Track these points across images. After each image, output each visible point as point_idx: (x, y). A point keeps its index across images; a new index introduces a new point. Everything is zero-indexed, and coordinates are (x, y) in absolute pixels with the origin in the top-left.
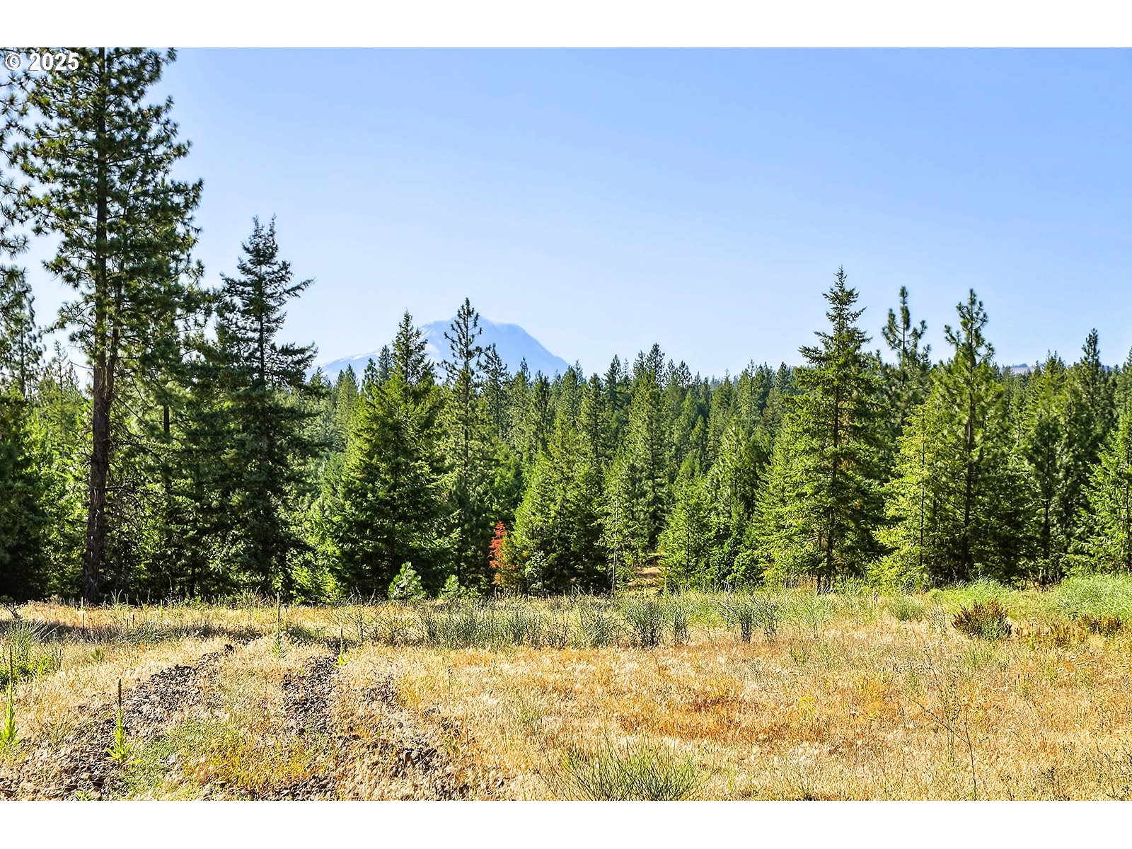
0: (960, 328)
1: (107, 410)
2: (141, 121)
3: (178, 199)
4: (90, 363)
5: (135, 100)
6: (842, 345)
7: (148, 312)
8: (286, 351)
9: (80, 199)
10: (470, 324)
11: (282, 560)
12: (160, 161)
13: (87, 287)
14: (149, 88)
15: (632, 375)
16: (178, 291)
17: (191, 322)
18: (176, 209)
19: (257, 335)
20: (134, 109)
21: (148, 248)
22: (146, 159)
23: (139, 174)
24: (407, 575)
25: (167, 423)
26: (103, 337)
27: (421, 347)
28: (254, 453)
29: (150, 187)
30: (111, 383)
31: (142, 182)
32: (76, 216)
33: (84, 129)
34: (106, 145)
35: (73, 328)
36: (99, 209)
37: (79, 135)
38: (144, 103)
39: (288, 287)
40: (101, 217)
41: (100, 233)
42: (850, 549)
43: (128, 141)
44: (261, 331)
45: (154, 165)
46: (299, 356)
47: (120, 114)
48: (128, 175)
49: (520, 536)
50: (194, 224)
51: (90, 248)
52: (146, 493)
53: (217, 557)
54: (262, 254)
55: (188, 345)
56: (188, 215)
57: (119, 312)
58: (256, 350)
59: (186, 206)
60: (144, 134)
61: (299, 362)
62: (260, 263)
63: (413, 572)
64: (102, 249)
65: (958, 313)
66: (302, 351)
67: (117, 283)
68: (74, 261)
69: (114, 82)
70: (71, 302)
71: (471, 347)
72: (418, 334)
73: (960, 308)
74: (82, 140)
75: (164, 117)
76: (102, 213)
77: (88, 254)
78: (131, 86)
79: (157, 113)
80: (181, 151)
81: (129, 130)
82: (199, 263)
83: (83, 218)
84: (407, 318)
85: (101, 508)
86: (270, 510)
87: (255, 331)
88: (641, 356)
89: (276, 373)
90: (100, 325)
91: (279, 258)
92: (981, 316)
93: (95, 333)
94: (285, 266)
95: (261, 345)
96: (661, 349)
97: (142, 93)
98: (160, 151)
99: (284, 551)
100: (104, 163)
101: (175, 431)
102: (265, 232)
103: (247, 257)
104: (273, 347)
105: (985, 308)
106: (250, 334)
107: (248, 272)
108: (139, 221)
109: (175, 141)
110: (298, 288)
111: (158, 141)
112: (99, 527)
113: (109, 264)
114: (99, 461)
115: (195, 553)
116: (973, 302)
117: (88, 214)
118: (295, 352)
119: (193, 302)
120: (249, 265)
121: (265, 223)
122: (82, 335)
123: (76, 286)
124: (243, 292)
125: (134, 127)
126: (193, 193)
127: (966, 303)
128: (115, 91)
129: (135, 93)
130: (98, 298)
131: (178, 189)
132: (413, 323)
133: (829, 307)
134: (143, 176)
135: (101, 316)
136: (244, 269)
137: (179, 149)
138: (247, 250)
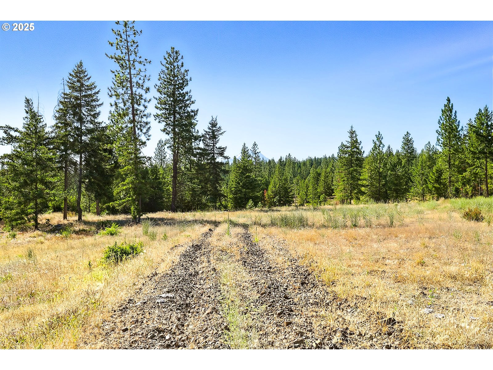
0: (376, 140)
1: (177, 164)
2: (183, 95)
3: (193, 114)
4: (172, 154)
5: (182, 90)
6: (352, 144)
7: (186, 141)
8: (220, 148)
9: (169, 114)
10: (256, 147)
11: (220, 199)
12: (188, 105)
13: (171, 135)
14: (185, 88)
15: (284, 160)
16: (193, 135)
17: (196, 144)
18: (192, 116)
19: (212, 145)
20: (182, 92)
21: (186, 125)
22: (185, 104)
23: (183, 108)
24: (250, 203)
25: (191, 168)
26: (175, 147)
27: (248, 151)
28: (212, 173)
29: (186, 111)
30: (177, 158)
31: (184, 110)
32: (168, 118)
33: (169, 98)
34: (175, 101)
35: (168, 145)
36: (174, 117)
37: (169, 99)
38: (184, 91)
39: (220, 133)
40: (174, 118)
41: (174, 122)
42: (356, 193)
43: (180, 100)
44: (213, 144)
45: (186, 106)
46: (223, 149)
47: (178, 94)
48: (180, 108)
49: (270, 192)
50: (196, 120)
51: (172, 126)
52: (186, 185)
53: (204, 199)
54: (214, 125)
55: (195, 149)
56: (195, 117)
57: (179, 141)
58: (212, 148)
59: (194, 115)
60: (184, 98)
61: (223, 150)
62: (213, 127)
63: (252, 202)
64: (174, 126)
65: (376, 137)
66: (223, 148)
67: (178, 134)
68: (168, 129)
69: (177, 86)
70: (167, 139)
71: (256, 152)
72: (247, 148)
73: (376, 136)
74: (169, 100)
75: (189, 94)
76: (175, 117)
77: (171, 127)
78: (181, 87)
79: (187, 93)
80: (193, 102)
81: (181, 97)
82: (197, 130)
83: (170, 119)
84: (244, 144)
85: (175, 188)
86: (216, 187)
87: (212, 143)
88: (287, 156)
89: (217, 154)
90: (174, 144)
91: (218, 126)
92: (381, 137)
93: (173, 146)
94: (220, 127)
95: (213, 147)
96: (291, 154)
97: (184, 89)
98: (188, 102)
99: (220, 197)
100: (175, 105)
101: (192, 170)
102: (214, 119)
103: (210, 125)
104: (216, 147)
105: (382, 136)
106: (211, 144)
107: (210, 129)
108: (183, 119)
109: (192, 100)
110: (222, 133)
111: (187, 100)
112: (175, 193)
113: (176, 129)
114: (175, 177)
115: (198, 199)
116: (379, 134)
117: (171, 118)
118: (222, 148)
119: (196, 138)
120: (211, 128)
121: (214, 117)
122: (170, 147)
123: (169, 135)
124: (209, 134)
125: (182, 97)
126: (196, 112)
127: (377, 134)
128: (178, 88)
129: (182, 89)
130: (174, 138)
131: (192, 111)
132: (246, 145)
133: (349, 135)
134: (184, 108)
135: (174, 142)
136: (209, 129)
137: (192, 102)
138: (210, 124)
